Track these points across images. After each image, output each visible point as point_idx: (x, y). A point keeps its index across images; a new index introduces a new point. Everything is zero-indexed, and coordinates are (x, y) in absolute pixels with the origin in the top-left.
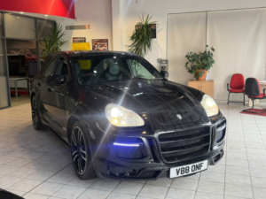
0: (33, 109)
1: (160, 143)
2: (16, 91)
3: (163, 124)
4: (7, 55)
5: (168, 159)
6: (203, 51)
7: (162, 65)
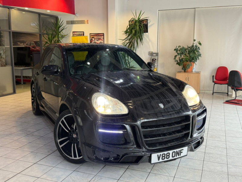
0: (32, 96)
1: (142, 130)
2: (22, 79)
3: (146, 113)
4: (13, 46)
5: (150, 145)
6: (190, 45)
7: (153, 57)
